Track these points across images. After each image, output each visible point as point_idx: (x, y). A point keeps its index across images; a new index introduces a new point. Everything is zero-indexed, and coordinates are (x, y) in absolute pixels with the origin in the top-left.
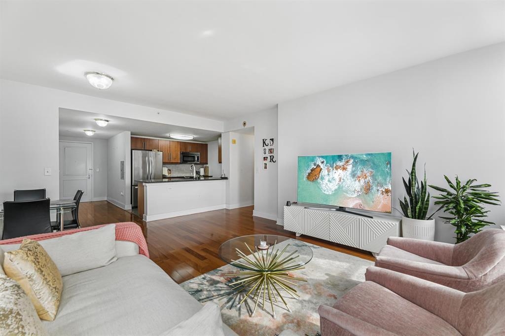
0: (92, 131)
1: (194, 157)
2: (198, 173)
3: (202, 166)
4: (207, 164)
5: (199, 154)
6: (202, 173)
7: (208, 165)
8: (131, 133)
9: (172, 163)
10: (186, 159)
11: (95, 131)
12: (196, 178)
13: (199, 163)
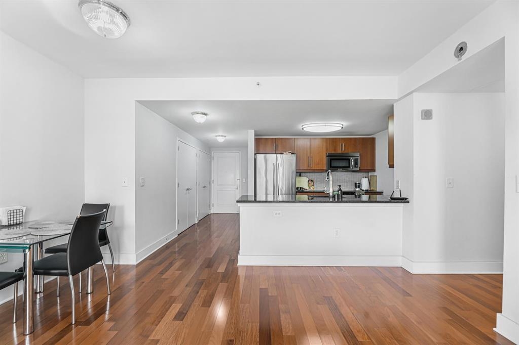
0: (222, 136)
1: (349, 160)
2: (358, 185)
3: (365, 174)
4: (374, 171)
5: (358, 154)
6: (365, 185)
7: (375, 174)
8: (255, 131)
9: (314, 171)
10: (335, 164)
11: (225, 136)
12: (334, 197)
13: (358, 169)
